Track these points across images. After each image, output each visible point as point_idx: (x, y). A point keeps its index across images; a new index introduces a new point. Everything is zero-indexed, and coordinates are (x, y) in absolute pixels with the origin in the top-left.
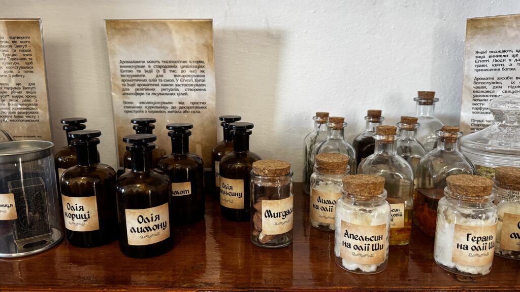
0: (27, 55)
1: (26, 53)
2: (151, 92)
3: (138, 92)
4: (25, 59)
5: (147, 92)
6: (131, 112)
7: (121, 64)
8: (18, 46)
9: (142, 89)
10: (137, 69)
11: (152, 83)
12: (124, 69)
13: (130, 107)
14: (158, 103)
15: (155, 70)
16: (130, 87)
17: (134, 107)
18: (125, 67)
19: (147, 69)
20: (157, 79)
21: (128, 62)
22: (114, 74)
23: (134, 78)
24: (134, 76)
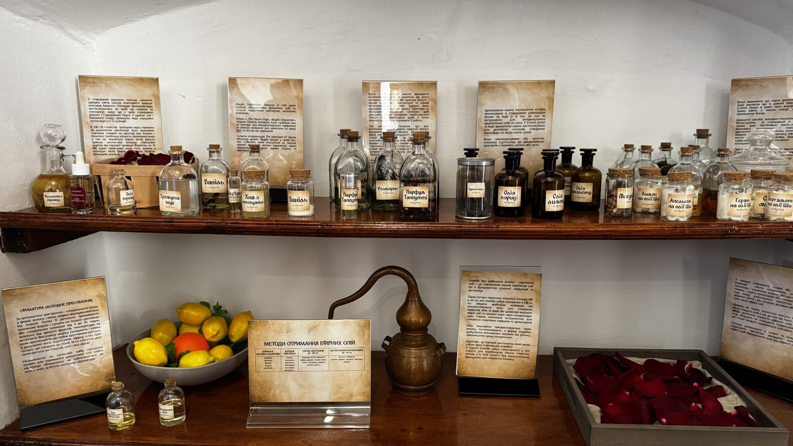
0: (425, 106)
1: (425, 105)
2: (504, 131)
3: (495, 131)
4: (424, 109)
5: (502, 131)
6: (488, 146)
7: (486, 112)
8: (420, 100)
9: (499, 130)
10: (497, 115)
11: (506, 125)
12: (487, 115)
13: (488, 143)
14: (509, 139)
15: (509, 116)
16: (490, 128)
17: (491, 142)
18: (488, 114)
19: (504, 115)
20: (511, 122)
21: (491, 111)
22: (480, 119)
23: (493, 122)
24: (494, 120)
